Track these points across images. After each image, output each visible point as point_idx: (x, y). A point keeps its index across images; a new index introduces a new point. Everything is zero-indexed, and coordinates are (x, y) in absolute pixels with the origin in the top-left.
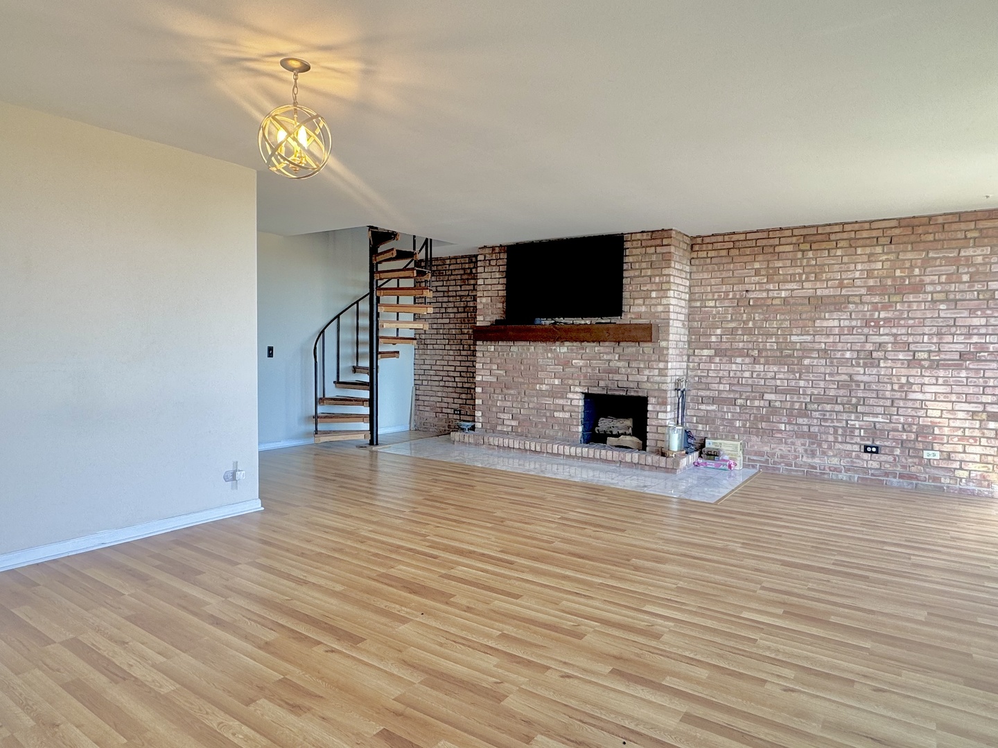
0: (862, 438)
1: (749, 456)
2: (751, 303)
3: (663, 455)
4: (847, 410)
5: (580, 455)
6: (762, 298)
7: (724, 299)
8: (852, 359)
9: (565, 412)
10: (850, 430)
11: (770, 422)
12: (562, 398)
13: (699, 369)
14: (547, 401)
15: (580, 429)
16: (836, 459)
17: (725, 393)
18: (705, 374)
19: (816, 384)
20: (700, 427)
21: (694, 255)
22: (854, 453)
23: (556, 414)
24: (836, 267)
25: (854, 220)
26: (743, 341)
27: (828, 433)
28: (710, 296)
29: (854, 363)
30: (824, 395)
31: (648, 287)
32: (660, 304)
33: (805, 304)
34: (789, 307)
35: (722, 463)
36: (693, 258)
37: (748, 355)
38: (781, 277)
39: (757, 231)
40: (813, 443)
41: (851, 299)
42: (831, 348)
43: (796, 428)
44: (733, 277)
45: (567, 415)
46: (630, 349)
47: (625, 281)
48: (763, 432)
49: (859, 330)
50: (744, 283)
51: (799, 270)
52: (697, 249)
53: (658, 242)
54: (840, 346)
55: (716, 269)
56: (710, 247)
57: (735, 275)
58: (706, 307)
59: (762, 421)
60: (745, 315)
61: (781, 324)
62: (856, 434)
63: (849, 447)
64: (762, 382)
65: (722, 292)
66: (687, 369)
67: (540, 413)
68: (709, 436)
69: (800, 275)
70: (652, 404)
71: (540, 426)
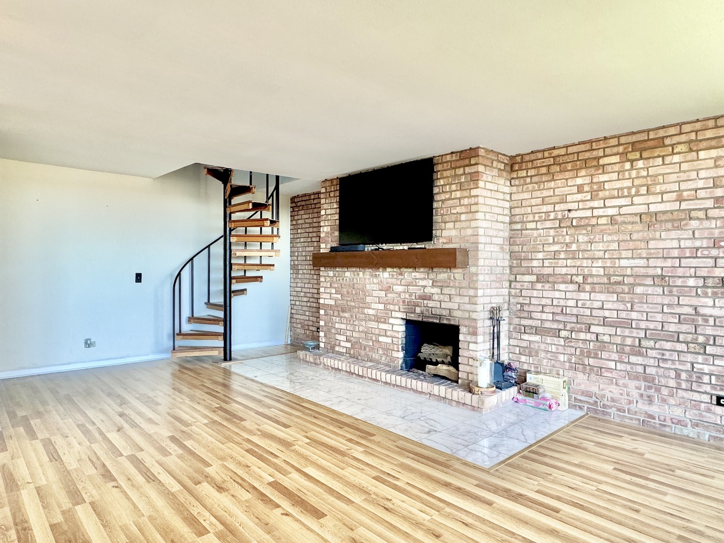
0: (714, 387)
1: (576, 396)
2: (574, 224)
3: (470, 391)
4: (693, 350)
5: (394, 383)
6: (586, 218)
7: (545, 220)
8: (697, 287)
9: (387, 336)
10: (697, 375)
11: (598, 358)
12: (384, 322)
13: (521, 296)
14: (373, 325)
15: (401, 355)
16: (680, 410)
17: (549, 323)
18: (528, 302)
19: (651, 317)
20: (523, 358)
21: (514, 175)
22: (703, 405)
23: (381, 339)
24: (673, 177)
25: (694, 119)
26: (567, 266)
27: (669, 377)
28: (531, 218)
29: (699, 292)
30: (662, 330)
31: (458, 210)
32: (469, 227)
33: (636, 223)
34: (617, 226)
35: (542, 402)
36: (513, 178)
37: (572, 282)
38: (607, 193)
39: (579, 144)
40: (650, 388)
41: (693, 214)
42: (670, 274)
43: (628, 367)
44: (554, 195)
45: (389, 340)
46: (442, 275)
47: (435, 205)
48: (590, 369)
49: (706, 252)
50: (566, 202)
51: (628, 183)
52: (517, 168)
53: (467, 162)
54: (680, 272)
55: (536, 188)
56: (530, 165)
57: (556, 193)
58: (527, 229)
59: (589, 357)
60: (567, 237)
61: (608, 246)
62: (705, 381)
63: (696, 396)
64: (588, 312)
65: (543, 213)
66: (509, 295)
67: (368, 336)
68: (533, 369)
69: (629, 188)
70: (463, 334)
71: (368, 350)
